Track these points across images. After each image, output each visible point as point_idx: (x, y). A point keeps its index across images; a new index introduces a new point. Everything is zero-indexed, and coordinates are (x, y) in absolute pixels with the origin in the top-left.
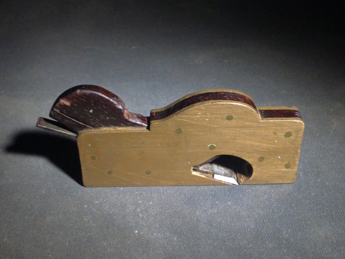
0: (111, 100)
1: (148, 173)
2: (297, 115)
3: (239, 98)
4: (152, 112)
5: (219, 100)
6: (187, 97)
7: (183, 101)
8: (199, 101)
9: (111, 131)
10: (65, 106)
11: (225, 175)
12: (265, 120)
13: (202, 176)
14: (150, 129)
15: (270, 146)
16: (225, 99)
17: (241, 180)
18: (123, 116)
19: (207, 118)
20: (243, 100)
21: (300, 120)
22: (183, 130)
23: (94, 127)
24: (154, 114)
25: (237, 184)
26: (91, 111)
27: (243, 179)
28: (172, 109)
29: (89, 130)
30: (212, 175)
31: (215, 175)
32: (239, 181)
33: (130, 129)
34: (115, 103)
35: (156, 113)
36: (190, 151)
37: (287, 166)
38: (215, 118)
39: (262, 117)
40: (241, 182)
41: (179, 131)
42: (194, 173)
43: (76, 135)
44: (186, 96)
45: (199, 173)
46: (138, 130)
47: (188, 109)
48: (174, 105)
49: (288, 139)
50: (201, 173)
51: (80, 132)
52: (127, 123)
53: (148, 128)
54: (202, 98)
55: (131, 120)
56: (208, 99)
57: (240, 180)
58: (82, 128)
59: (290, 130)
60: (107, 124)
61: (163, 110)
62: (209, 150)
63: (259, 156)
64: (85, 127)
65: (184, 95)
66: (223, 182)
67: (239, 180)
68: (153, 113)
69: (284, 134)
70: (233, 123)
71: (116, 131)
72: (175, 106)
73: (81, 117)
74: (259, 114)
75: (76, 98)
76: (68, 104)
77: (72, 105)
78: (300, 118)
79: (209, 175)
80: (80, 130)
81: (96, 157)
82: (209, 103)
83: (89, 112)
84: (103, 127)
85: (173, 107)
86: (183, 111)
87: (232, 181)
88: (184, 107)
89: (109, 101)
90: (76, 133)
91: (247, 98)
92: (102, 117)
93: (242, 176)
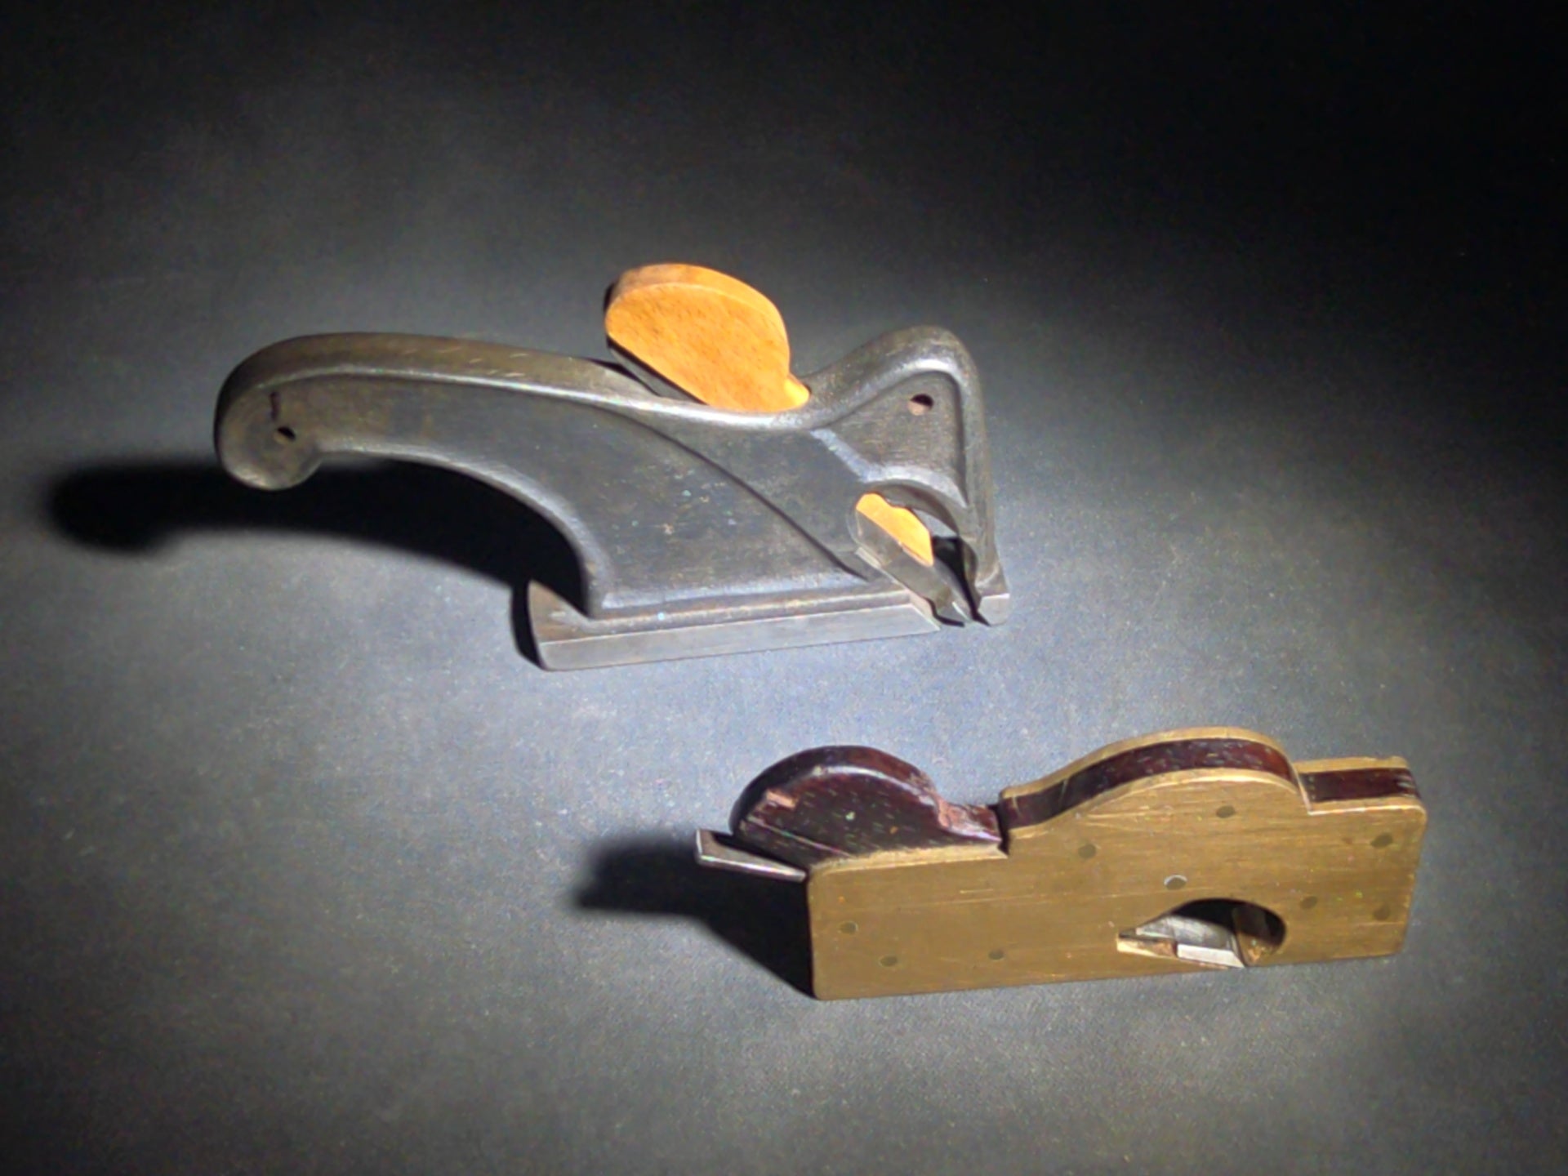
0: (906, 786)
1: (997, 955)
2: (1404, 785)
3: (1248, 757)
4: (1007, 796)
5: (1196, 770)
6: (1105, 756)
7: (1093, 768)
8: (1141, 773)
9: (902, 862)
10: (781, 809)
11: (1207, 943)
12: (1323, 810)
13: (1146, 953)
14: (1010, 851)
15: (1333, 869)
16: (1211, 765)
17: (1251, 952)
18: (936, 822)
19: (1164, 816)
20: (1260, 763)
21: (1413, 804)
22: (1098, 847)
23: (854, 852)
24: (1015, 805)
25: (1239, 964)
26: (850, 816)
27: (1256, 950)
28: (1064, 790)
29: (842, 861)
30: (1169, 947)
31: (1182, 948)
32: (1246, 958)
33: (951, 854)
34: (915, 791)
35: (1020, 800)
36: (1114, 896)
37: (1381, 915)
38: (1186, 814)
39: (1311, 801)
40: (1251, 959)
41: (1088, 852)
42: (1124, 947)
43: (801, 875)
44: (1100, 751)
45: (1135, 944)
46: (976, 856)
47: (1115, 797)
48: (1067, 776)
49: (1381, 851)
50: (1141, 943)
51: (816, 867)
52: (945, 837)
53: (1004, 847)
54: (1148, 762)
55: (955, 829)
56: (1164, 766)
57: (1248, 955)
58: (820, 856)
59: (1388, 830)
60: (889, 843)
61: (1038, 789)
62: (1166, 891)
63: (1302, 896)
64: (829, 855)
65: (1092, 748)
66: (1202, 964)
67: (1244, 953)
68: (1010, 800)
69: (1372, 839)
70: (1233, 823)
71: (916, 860)
72: (1073, 779)
73: (822, 831)
74: (1302, 788)
75: (811, 789)
76: (788, 802)
77: (799, 806)
78: (1413, 796)
79: (1161, 945)
80: (815, 863)
81: (857, 926)
82: (1169, 780)
83: (845, 820)
84: (878, 851)
85: (1066, 783)
86: (1099, 803)
87: (1226, 957)
88: (1101, 791)
89: (899, 790)
90: (805, 869)
91: (1268, 750)
92: (878, 826)
93: (1254, 942)
